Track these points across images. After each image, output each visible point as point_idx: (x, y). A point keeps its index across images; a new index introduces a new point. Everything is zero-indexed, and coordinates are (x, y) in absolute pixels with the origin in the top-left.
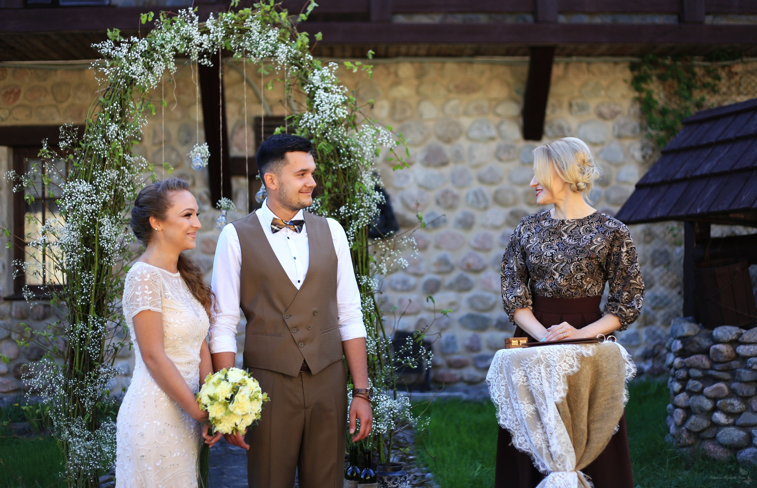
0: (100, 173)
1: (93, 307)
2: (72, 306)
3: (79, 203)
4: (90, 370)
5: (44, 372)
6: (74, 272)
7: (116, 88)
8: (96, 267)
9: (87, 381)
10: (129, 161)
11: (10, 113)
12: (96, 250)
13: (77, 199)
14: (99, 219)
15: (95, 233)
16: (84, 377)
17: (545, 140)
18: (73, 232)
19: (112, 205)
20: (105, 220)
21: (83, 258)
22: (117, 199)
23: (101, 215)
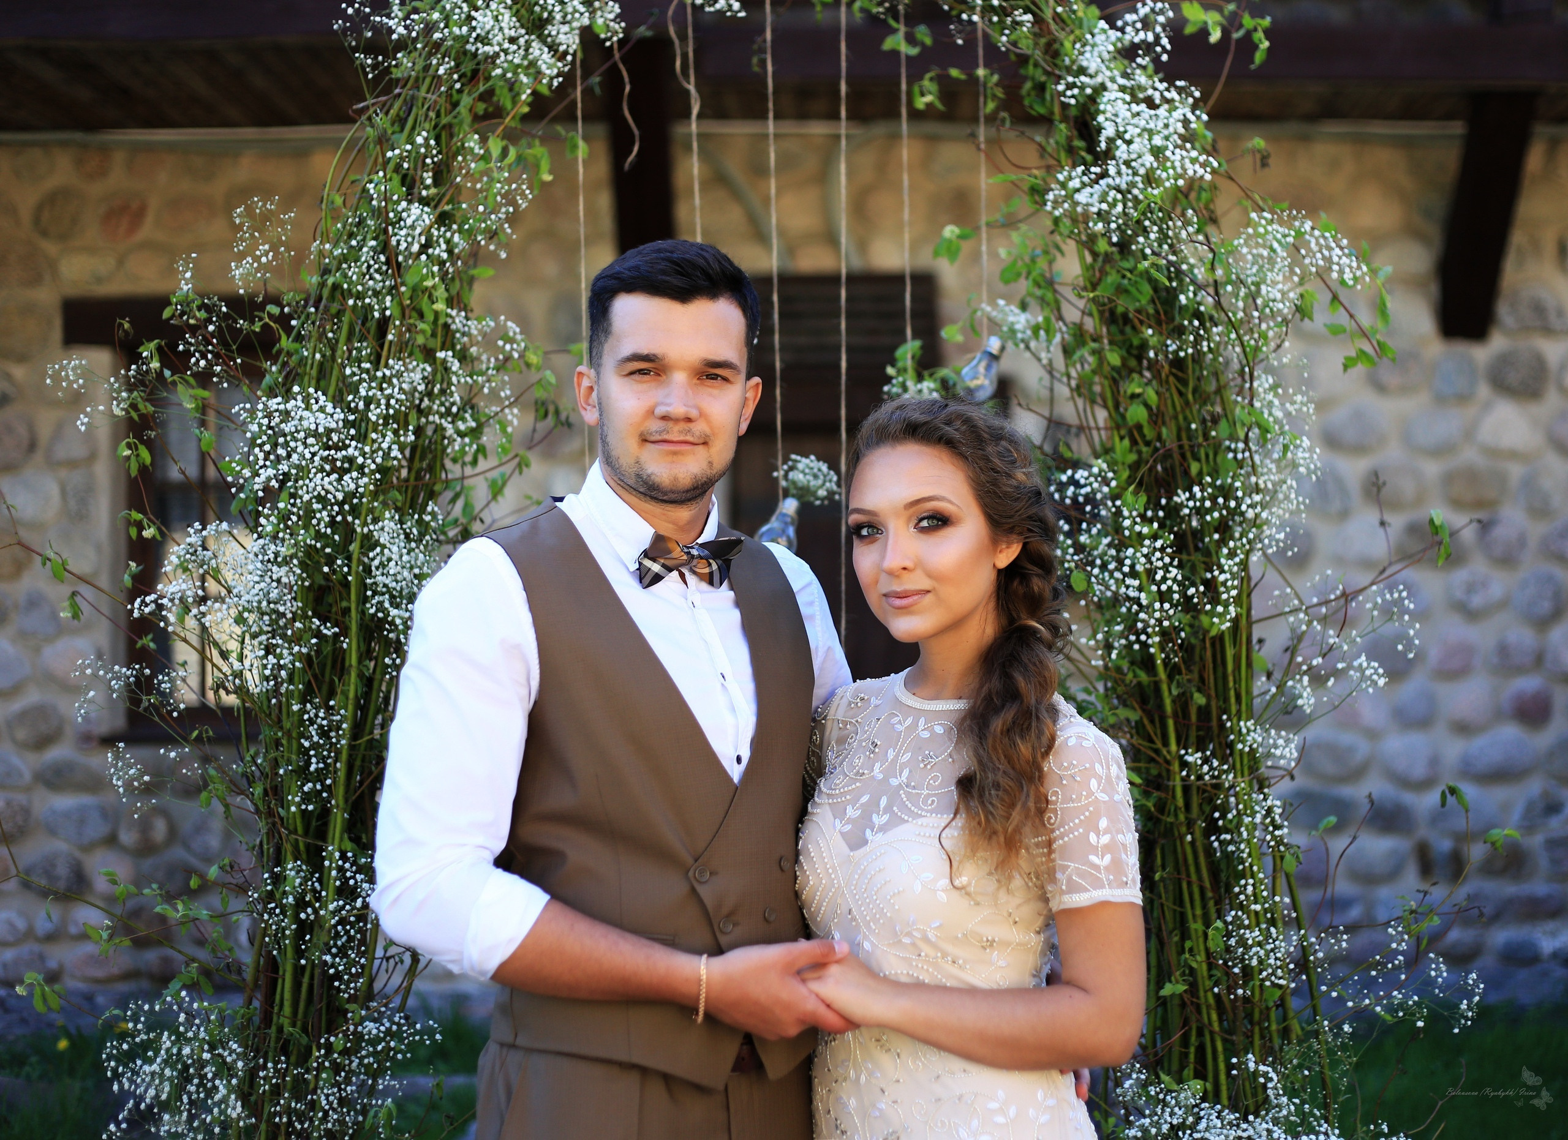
0: (367, 371)
1: (339, 818)
2: (270, 813)
3: (299, 467)
4: (330, 1031)
5: (179, 1035)
6: (280, 702)
7: (422, 93)
8: (352, 685)
9: (320, 1068)
10: (464, 334)
11: (121, 262)
12: (354, 628)
13: (295, 457)
14: (365, 524)
15: (349, 573)
16: (310, 1053)
17: (1498, 343)
18: (275, 568)
19: (407, 480)
20: (387, 529)
21: (308, 654)
22: (422, 459)
23: (371, 511)
